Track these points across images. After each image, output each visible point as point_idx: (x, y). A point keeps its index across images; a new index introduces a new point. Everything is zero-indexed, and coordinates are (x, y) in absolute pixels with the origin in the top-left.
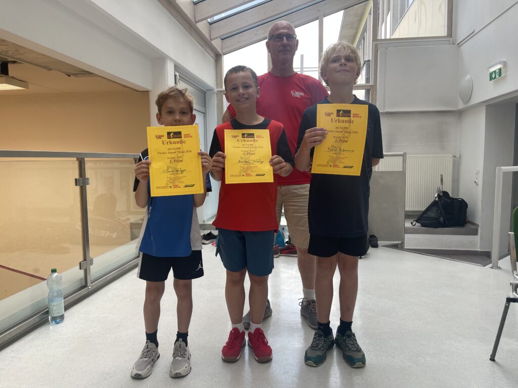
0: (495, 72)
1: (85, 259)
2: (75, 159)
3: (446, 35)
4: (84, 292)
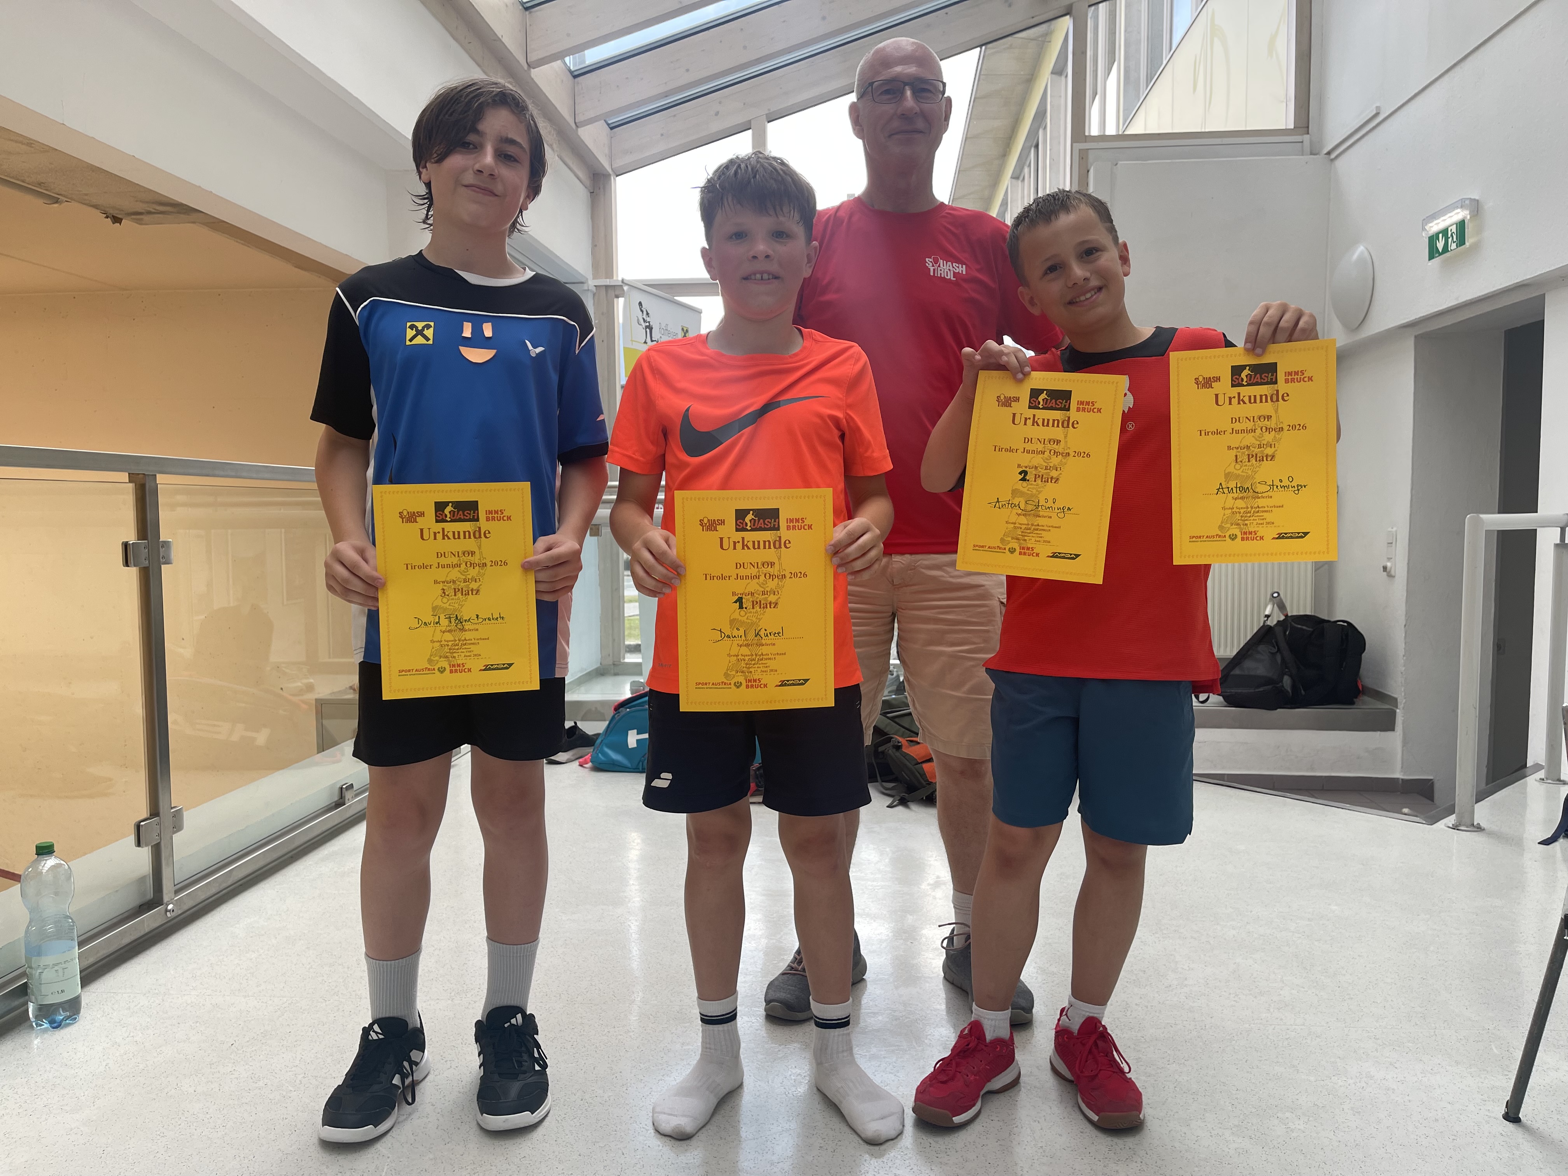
0: (1445, 232)
1: (155, 812)
2: (124, 477)
3: (1291, 125)
4: (150, 920)
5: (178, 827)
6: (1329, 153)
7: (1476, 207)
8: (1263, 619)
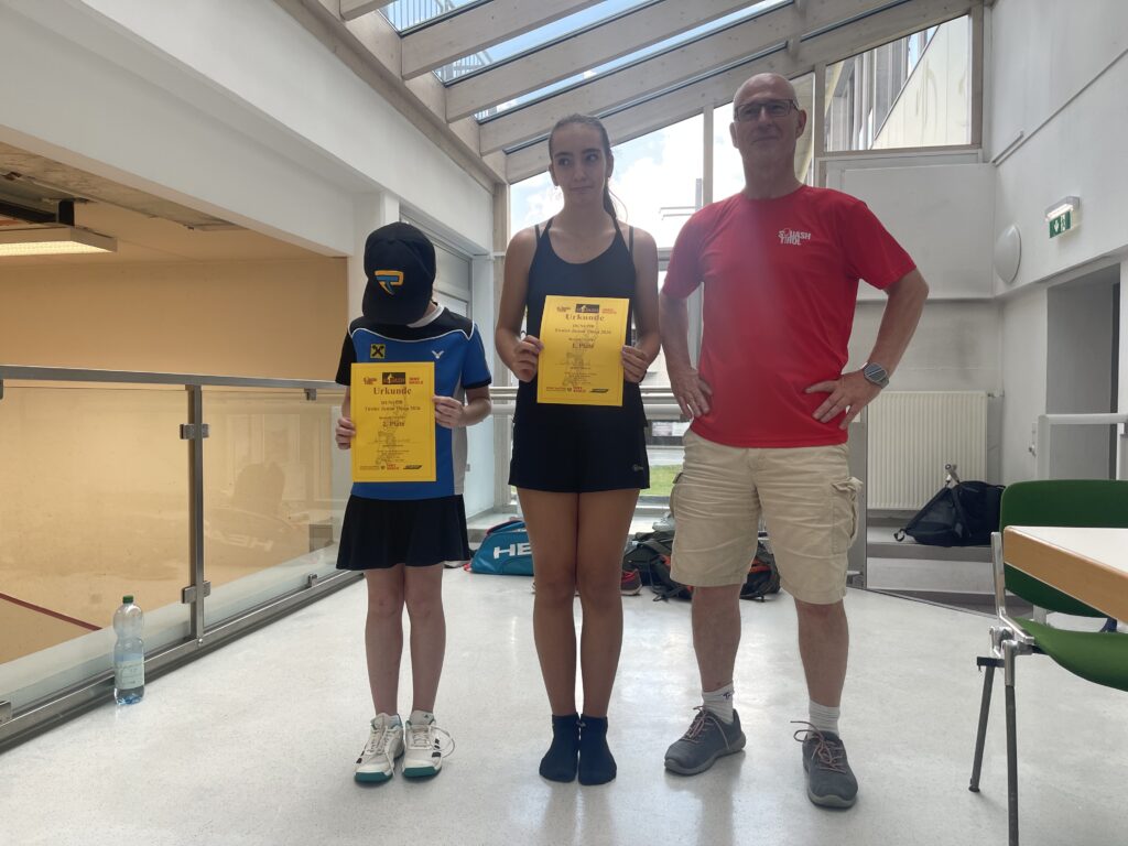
0: (1059, 219)
1: (193, 583)
2: (183, 387)
3: (969, 143)
4: (188, 647)
5: (207, 593)
6: (994, 162)
7: (1077, 203)
8: (945, 483)
